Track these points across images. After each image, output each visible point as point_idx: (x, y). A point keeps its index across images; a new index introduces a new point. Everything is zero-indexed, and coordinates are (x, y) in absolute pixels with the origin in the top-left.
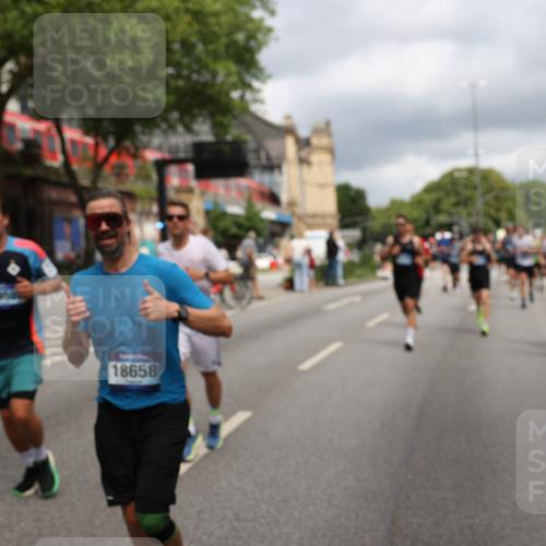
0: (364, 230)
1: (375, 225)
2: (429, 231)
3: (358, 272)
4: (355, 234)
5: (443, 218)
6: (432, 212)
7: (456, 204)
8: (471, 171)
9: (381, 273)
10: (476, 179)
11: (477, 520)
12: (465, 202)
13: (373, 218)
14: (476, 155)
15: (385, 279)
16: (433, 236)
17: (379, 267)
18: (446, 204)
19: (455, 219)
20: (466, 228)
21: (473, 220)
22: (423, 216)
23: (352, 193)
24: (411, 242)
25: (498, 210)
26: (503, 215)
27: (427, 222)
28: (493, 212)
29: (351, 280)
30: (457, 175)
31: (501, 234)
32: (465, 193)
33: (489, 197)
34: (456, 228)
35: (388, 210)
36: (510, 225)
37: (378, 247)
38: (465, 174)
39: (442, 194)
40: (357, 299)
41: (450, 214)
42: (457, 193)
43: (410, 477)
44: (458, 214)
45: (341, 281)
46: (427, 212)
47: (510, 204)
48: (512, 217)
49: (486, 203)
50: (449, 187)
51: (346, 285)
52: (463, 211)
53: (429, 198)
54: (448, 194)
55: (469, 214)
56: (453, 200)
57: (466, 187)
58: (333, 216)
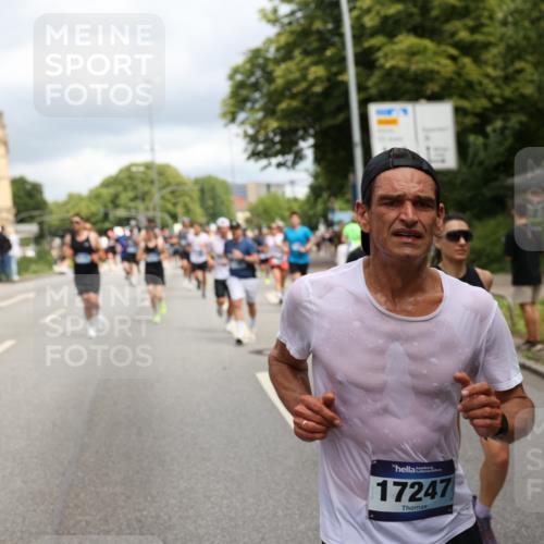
0: (41, 224)
1: (53, 219)
2: (107, 225)
3: (33, 267)
4: (32, 229)
5: (121, 213)
6: (110, 205)
7: (134, 199)
8: (148, 166)
9: (58, 268)
10: (153, 175)
11: (145, 513)
12: (143, 197)
13: (51, 213)
14: (152, 150)
15: (62, 274)
16: (112, 229)
17: (55, 262)
18: (124, 198)
19: (133, 213)
20: (143, 222)
21: (151, 214)
22: (102, 210)
23: (28, 187)
24: (87, 240)
25: (175, 204)
26: (180, 210)
27: (106, 216)
28: (170, 206)
29: (27, 276)
30: (134, 169)
31: (177, 228)
32: (144, 188)
33: (166, 192)
34: (133, 223)
35: (65, 204)
36: (186, 220)
37: (57, 241)
38: (142, 169)
39: (120, 188)
40: (31, 295)
41: (128, 208)
42: (135, 188)
43: (80, 474)
44: (136, 208)
45: (16, 277)
46: (105, 206)
47: (187, 199)
48: (188, 211)
49: (163, 198)
50: (126, 182)
51: (21, 281)
52: (141, 206)
53: (107, 193)
54: (125, 189)
55: (147, 209)
56: (131, 194)
57: (143, 181)
58: (8, 211)
